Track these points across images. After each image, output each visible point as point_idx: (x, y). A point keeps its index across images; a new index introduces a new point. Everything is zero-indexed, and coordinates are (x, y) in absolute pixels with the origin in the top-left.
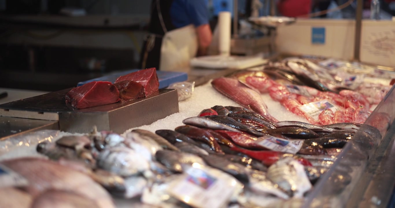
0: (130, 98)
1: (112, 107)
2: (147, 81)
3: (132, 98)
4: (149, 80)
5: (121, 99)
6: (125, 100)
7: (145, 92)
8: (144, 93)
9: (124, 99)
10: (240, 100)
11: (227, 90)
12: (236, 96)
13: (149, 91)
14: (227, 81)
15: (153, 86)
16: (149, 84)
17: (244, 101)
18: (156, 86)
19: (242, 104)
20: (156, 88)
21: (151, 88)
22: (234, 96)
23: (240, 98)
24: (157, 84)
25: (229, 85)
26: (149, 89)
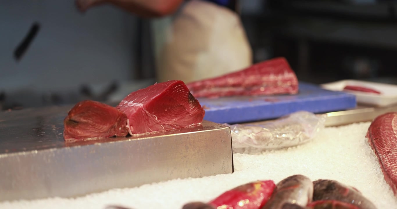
4: (145, 105)
6: (74, 138)
8: (126, 128)
10: (389, 167)
11: (381, 140)
12: (387, 157)
13: (150, 125)
14: (393, 121)
15: (169, 117)
16: (147, 112)
17: (396, 172)
18: (186, 117)
19: (390, 177)
20: (186, 120)
21: (158, 119)
22: (384, 156)
23: (391, 164)
24: (188, 113)
25: (392, 130)
26: (149, 122)
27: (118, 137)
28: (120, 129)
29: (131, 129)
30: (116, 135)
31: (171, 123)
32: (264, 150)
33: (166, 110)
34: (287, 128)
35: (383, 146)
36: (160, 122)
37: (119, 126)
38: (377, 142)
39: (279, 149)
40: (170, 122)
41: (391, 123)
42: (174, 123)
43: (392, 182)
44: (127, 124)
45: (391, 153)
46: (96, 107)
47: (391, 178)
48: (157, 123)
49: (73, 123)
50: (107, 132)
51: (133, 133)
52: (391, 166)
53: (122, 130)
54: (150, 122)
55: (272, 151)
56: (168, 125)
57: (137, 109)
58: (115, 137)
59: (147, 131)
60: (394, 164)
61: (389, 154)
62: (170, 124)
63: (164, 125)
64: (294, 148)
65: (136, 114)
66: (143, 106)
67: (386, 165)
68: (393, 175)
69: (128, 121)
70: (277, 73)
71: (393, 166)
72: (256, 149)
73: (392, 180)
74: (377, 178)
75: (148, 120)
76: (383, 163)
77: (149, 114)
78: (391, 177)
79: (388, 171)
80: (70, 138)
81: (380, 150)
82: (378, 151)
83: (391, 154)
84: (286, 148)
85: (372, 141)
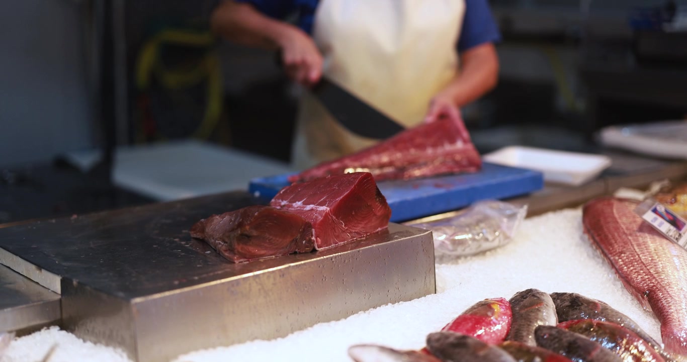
0: (263, 252)
1: (176, 283)
2: (328, 209)
3: (271, 252)
4: (332, 208)
5: (235, 254)
6: (246, 258)
7: (313, 238)
8: (310, 242)
9: (243, 256)
10: (627, 272)
11: (606, 237)
12: (621, 259)
13: (337, 234)
14: (615, 211)
15: (356, 222)
16: (334, 217)
17: (637, 277)
18: (373, 220)
19: (630, 285)
20: (373, 224)
21: (345, 226)
22: (617, 258)
23: (629, 268)
24: (375, 215)
25: (617, 222)
26: (335, 230)
27: (300, 253)
28: (304, 242)
29: (317, 242)
30: (297, 250)
31: (358, 229)
32: (458, 257)
33: (353, 213)
34: (482, 225)
35: (611, 245)
36: (347, 229)
37: (303, 238)
38: (601, 240)
39: (476, 255)
40: (356, 228)
41: (612, 213)
42: (361, 230)
43: (634, 290)
44: (312, 236)
45: (625, 253)
46: (275, 215)
47: (632, 286)
48: (344, 232)
49: (245, 238)
50: (287, 247)
51: (318, 248)
52: (629, 270)
53: (306, 244)
54: (337, 231)
55: (469, 258)
56: (355, 232)
57: (324, 215)
58: (295, 253)
59: (334, 243)
60: (632, 268)
61: (623, 255)
62: (356, 231)
63: (350, 233)
64: (493, 251)
65: (322, 221)
66: (330, 210)
67: (622, 269)
68: (633, 282)
69: (313, 230)
70: (435, 145)
71: (632, 271)
72: (449, 256)
73: (634, 287)
74: (612, 286)
75: (334, 229)
76: (617, 267)
77: (336, 220)
78: (633, 284)
79: (627, 277)
80: (241, 258)
81: (609, 250)
82: (606, 251)
83: (626, 255)
84: (483, 253)
85: (593, 238)
